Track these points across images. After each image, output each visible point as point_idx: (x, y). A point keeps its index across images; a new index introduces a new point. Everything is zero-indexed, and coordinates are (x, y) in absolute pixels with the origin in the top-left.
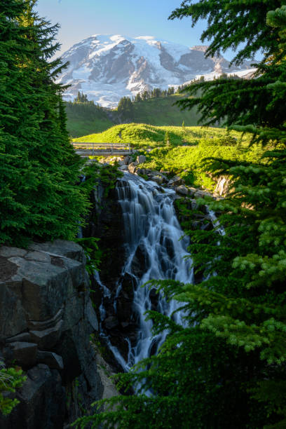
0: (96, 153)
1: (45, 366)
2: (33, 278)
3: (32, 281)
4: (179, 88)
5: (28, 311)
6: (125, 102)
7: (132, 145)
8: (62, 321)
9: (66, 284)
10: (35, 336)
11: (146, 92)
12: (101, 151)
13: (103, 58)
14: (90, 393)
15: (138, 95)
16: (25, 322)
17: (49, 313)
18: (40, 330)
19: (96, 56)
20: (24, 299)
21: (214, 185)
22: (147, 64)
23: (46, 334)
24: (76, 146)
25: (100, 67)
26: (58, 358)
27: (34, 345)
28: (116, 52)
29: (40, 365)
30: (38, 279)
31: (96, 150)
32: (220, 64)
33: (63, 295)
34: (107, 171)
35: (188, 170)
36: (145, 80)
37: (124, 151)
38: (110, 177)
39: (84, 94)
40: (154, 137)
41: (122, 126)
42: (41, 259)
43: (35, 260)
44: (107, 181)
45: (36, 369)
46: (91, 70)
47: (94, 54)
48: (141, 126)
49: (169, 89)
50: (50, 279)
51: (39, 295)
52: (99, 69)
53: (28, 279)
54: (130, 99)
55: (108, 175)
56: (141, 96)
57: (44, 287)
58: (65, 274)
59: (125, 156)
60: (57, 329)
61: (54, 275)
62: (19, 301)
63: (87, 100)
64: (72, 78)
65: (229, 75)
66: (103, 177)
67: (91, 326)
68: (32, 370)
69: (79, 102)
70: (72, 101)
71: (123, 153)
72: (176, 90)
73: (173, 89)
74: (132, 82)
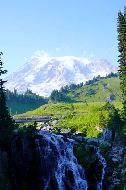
0: (28, 120)
4: (86, 82)
6: (55, 93)
11: (66, 86)
15: (62, 88)
19: (38, 69)
28: (49, 66)
32: (109, 68)
39: (30, 90)
46: (35, 76)
49: (81, 83)
52: (40, 75)
54: (57, 91)
56: (64, 88)
63: (32, 93)
64: (24, 81)
69: (27, 95)
70: (23, 94)
71: (45, 120)
72: (84, 83)
73: (82, 83)
74: (59, 81)
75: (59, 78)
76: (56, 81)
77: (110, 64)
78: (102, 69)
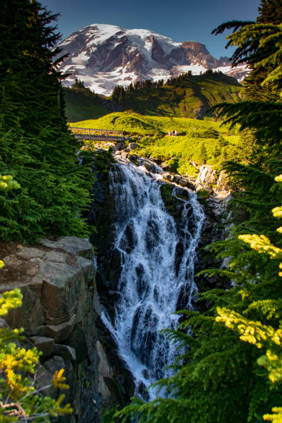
0: (92, 138)
1: (60, 358)
2: (52, 280)
3: (52, 284)
4: (168, 80)
5: (46, 309)
6: (119, 91)
7: (125, 133)
8: (74, 315)
9: (80, 282)
10: (51, 330)
11: (138, 83)
12: (96, 136)
13: (100, 47)
14: (89, 367)
15: (131, 85)
16: (43, 318)
17: (65, 310)
18: (55, 324)
19: (94, 45)
20: (43, 298)
21: (197, 173)
22: (140, 55)
23: (61, 328)
24: (74, 131)
25: (97, 56)
26: (71, 350)
27: (51, 339)
28: (112, 42)
29: (55, 357)
30: (57, 280)
31: (92, 136)
32: (207, 60)
33: (77, 293)
34: (103, 157)
35: (174, 158)
36: (138, 71)
37: (117, 137)
38: (105, 162)
39: (81, 81)
40: (145, 126)
41: (116, 114)
42: (58, 260)
43: (52, 261)
44: (102, 165)
45: (52, 360)
46: (89, 58)
47: (91, 43)
48: (133, 115)
49: (159, 81)
50: (67, 280)
51: (58, 296)
52: (96, 58)
53: (48, 281)
54: (123, 88)
55: (103, 159)
56: (133, 86)
57: (62, 289)
58: (79, 274)
59: (118, 142)
60: (71, 324)
61: (70, 275)
62: (38, 300)
63: (84, 87)
65: (214, 70)
66: (98, 161)
67: (96, 313)
68: (48, 362)
69: (76, 89)
70: (70, 87)
71: (116, 139)
72: (165, 82)
73: (163, 80)
74: (126, 72)
75: (126, 67)
76: (121, 71)
77: (209, 53)
78: (195, 61)
